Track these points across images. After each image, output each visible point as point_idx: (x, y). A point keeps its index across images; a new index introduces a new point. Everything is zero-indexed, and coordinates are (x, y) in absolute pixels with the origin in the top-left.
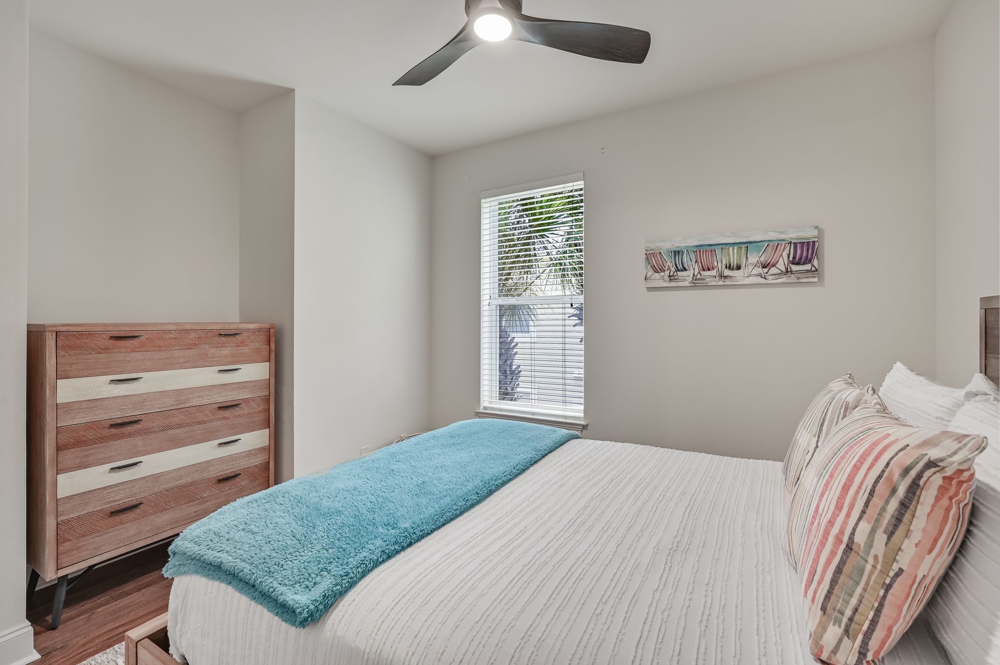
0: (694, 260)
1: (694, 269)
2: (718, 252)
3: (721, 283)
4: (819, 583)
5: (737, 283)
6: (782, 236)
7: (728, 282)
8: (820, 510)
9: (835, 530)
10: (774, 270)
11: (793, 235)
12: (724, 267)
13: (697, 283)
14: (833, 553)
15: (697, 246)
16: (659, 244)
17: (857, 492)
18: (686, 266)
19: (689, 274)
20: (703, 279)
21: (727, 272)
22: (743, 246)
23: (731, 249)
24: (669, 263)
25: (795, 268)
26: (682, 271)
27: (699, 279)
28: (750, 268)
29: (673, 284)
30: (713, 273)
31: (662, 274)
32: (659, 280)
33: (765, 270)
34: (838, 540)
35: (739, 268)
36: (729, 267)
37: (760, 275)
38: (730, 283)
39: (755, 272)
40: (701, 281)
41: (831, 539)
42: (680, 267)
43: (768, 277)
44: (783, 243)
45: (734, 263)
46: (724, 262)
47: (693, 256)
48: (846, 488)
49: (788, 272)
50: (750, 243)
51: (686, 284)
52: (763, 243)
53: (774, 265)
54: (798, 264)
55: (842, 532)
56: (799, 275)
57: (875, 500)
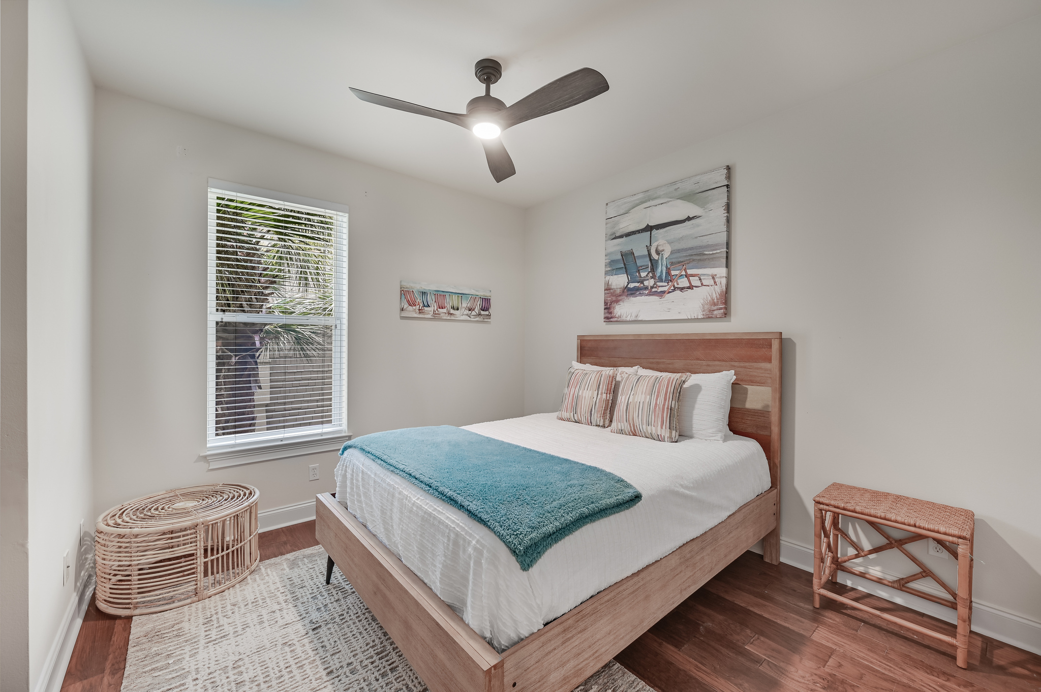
0: (434, 301)
1: (434, 307)
2: (447, 297)
3: (449, 318)
4: (666, 423)
5: (457, 319)
6: (477, 293)
7: (453, 318)
8: (658, 403)
9: (666, 406)
10: (474, 313)
11: (481, 293)
12: (450, 307)
13: (436, 317)
14: (667, 413)
15: (436, 291)
16: (412, 285)
17: (670, 394)
18: (429, 304)
19: (431, 309)
20: (439, 314)
21: (452, 311)
22: (460, 295)
23: (454, 296)
24: (419, 300)
25: (483, 313)
26: (427, 307)
27: (437, 314)
28: (463, 310)
29: (421, 316)
30: (444, 310)
31: (414, 307)
32: (411, 311)
33: (470, 312)
34: (668, 408)
35: (458, 309)
36: (453, 308)
37: (467, 315)
38: (454, 318)
39: (465, 313)
40: (438, 316)
41: (666, 409)
42: (426, 304)
43: (472, 317)
44: (478, 297)
45: (456, 306)
46: (450, 305)
47: (433, 297)
48: (666, 394)
49: (479, 314)
50: (463, 294)
51: (429, 316)
52: (469, 296)
53: (474, 310)
54: (483, 310)
55: (668, 406)
56: (485, 317)
57: (674, 394)
